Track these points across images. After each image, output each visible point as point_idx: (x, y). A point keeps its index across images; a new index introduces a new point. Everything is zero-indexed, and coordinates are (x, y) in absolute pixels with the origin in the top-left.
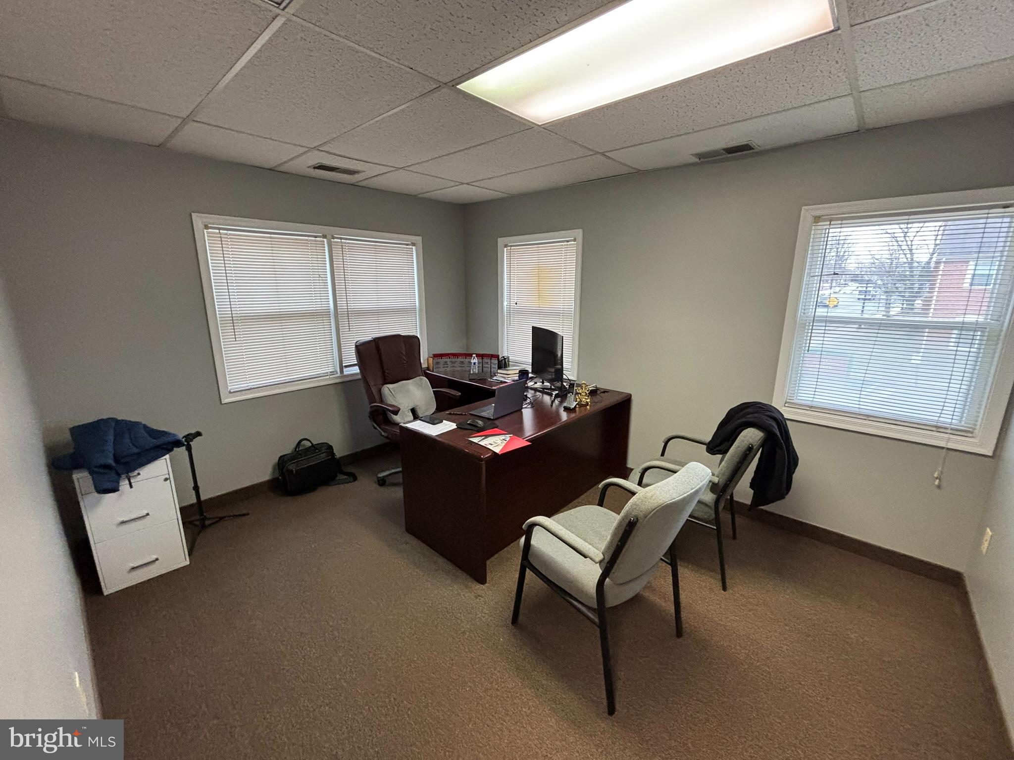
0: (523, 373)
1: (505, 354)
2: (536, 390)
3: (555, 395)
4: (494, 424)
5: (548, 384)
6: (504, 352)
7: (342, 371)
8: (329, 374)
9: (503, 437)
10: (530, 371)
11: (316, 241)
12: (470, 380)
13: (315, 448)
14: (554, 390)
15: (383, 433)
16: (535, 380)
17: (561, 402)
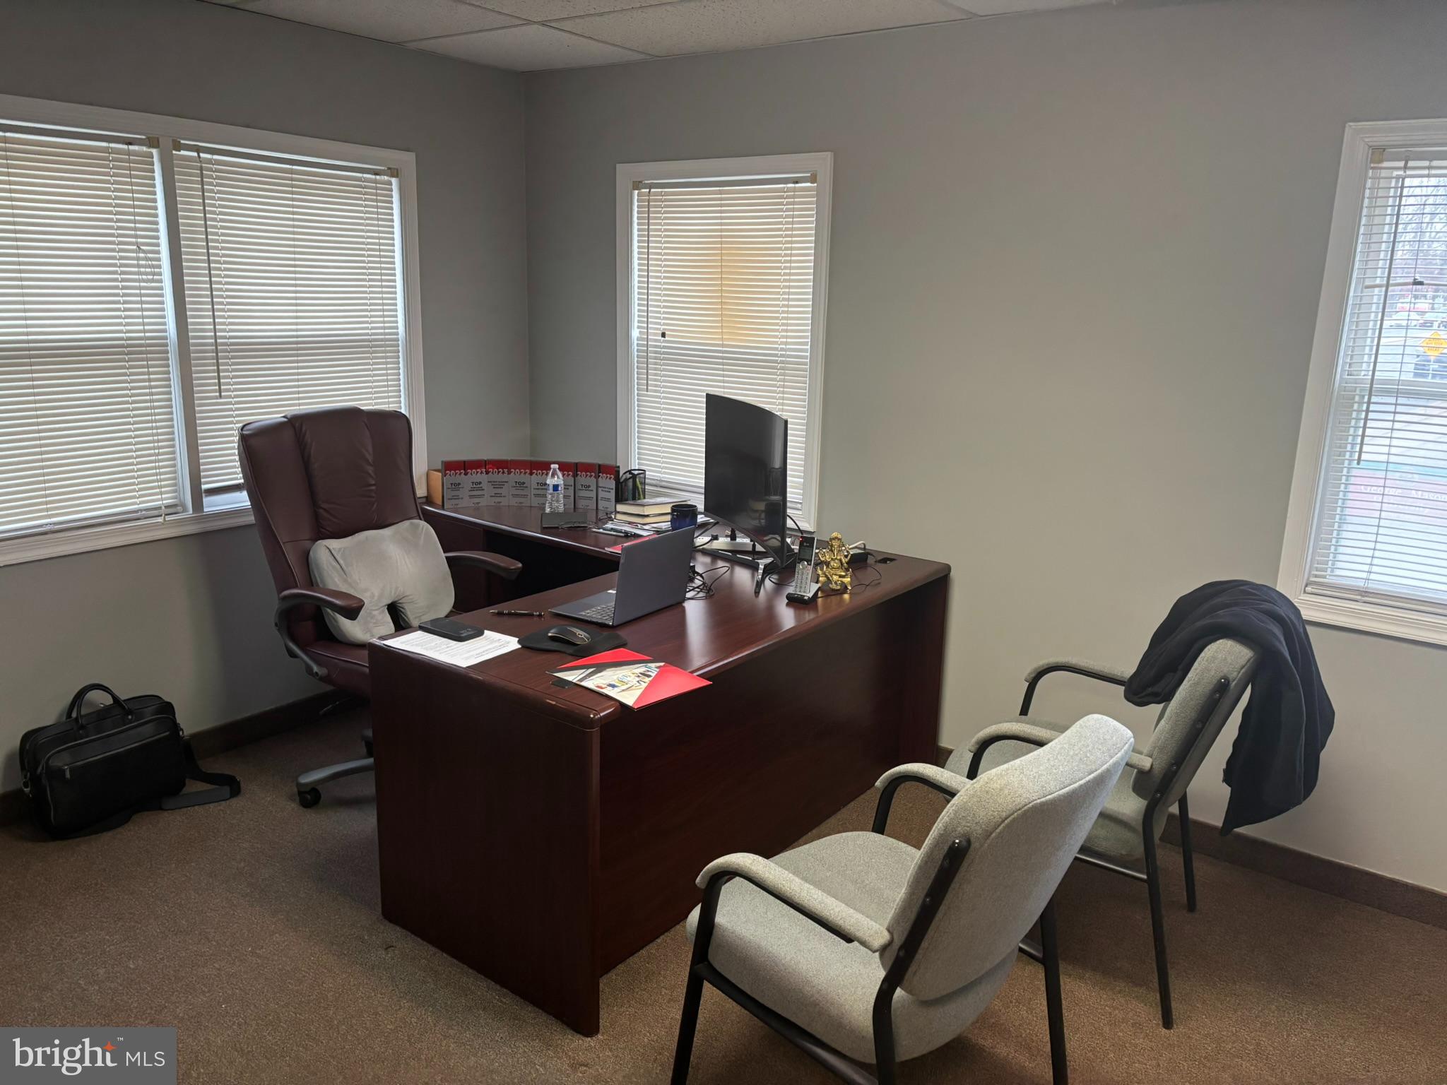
0: (683, 513)
1: (634, 465)
2: (715, 555)
3: (766, 566)
4: (618, 637)
5: (747, 541)
6: (633, 459)
7: (198, 504)
8: (163, 510)
9: (640, 669)
10: (701, 507)
11: (129, 153)
12: (545, 530)
13: (122, 710)
14: (763, 555)
15: (315, 669)
16: (714, 531)
17: (780, 585)
